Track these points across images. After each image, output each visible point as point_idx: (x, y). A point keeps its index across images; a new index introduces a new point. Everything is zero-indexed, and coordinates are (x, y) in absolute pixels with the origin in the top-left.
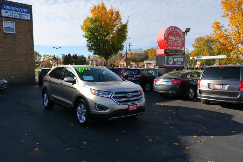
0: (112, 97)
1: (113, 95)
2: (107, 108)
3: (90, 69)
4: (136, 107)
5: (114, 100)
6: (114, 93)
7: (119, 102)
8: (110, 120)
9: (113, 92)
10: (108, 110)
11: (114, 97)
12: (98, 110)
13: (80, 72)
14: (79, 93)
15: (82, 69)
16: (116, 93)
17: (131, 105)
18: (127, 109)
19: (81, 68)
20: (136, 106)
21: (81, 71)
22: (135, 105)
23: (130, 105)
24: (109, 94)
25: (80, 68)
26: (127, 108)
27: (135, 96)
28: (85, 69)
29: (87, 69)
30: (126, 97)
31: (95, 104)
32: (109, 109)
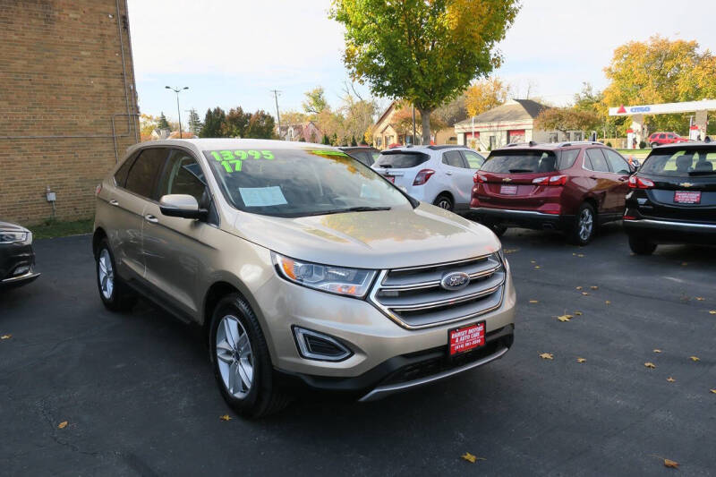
0: (372, 296)
1: (378, 286)
2: (352, 350)
3: (271, 157)
4: (484, 333)
5: (385, 309)
6: (383, 273)
7: (406, 315)
8: (365, 402)
9: (379, 271)
10: (355, 360)
11: (382, 296)
12: (307, 354)
13: (229, 169)
14: (220, 268)
15: (238, 158)
16: (393, 274)
17: (460, 329)
18: (445, 349)
19: (233, 151)
20: (480, 328)
21: (233, 166)
22: (476, 325)
23: (454, 330)
24: (357, 280)
25: (228, 153)
26: (445, 343)
27: (474, 282)
28: (251, 158)
29: (257, 156)
30: (437, 290)
31: (293, 327)
32: (360, 351)
